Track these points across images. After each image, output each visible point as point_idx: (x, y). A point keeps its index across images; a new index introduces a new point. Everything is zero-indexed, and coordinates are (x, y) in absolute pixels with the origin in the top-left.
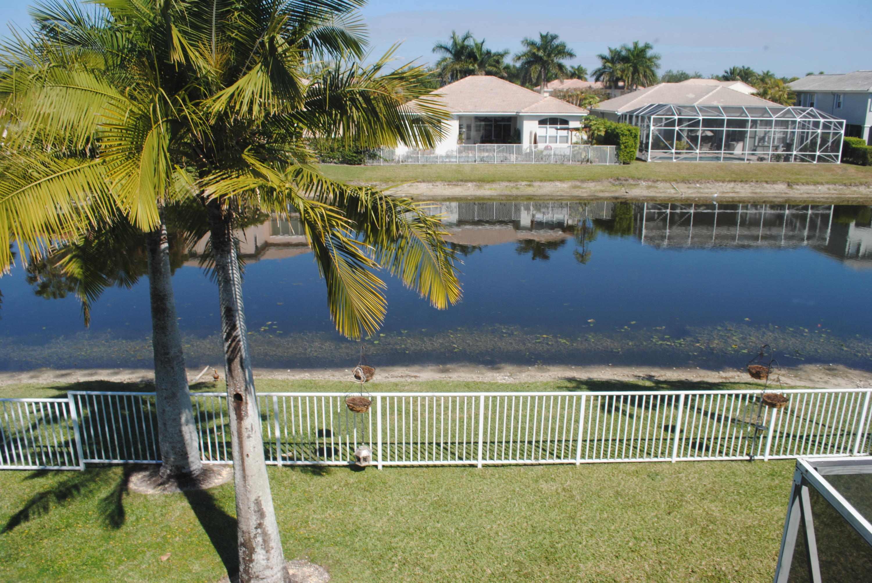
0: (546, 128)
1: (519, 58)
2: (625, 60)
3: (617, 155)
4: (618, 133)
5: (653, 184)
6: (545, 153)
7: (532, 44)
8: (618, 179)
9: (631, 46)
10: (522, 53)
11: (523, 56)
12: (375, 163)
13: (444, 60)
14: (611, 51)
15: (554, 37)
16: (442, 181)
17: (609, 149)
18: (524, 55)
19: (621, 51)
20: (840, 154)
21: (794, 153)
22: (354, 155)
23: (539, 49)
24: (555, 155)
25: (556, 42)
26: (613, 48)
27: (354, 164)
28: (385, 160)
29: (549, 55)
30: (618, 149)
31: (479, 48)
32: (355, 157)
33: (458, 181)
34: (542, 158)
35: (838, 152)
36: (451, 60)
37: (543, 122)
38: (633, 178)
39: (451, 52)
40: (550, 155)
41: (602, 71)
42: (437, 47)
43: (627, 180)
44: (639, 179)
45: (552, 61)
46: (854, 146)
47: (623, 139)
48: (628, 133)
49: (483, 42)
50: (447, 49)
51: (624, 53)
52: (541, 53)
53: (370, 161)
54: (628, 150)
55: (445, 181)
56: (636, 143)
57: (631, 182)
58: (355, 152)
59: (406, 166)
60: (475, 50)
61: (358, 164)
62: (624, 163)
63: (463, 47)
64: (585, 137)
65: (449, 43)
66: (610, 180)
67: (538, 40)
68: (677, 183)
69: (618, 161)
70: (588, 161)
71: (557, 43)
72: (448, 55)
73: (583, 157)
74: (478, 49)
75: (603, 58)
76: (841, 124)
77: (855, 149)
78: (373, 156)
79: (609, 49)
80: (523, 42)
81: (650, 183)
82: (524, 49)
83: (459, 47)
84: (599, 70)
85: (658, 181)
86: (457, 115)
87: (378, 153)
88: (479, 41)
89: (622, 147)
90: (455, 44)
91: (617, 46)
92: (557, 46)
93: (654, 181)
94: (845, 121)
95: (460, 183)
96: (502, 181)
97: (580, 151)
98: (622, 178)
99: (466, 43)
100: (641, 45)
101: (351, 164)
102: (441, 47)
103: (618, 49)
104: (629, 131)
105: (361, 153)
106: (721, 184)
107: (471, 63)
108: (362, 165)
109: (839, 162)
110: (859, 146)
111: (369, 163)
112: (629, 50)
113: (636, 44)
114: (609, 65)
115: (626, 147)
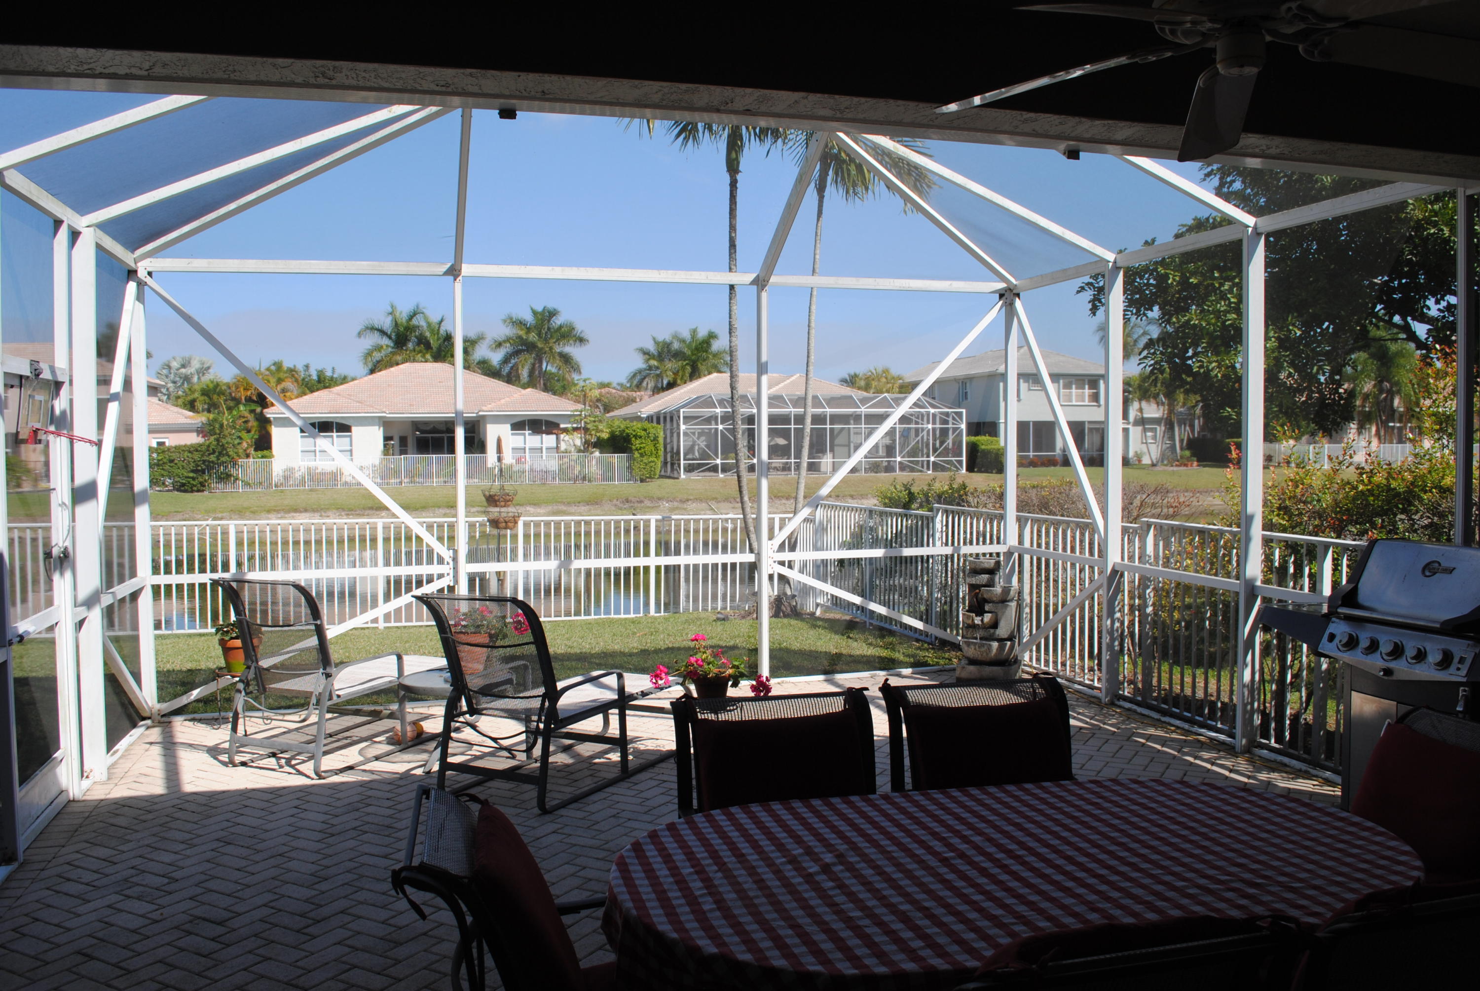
0: (524, 435)
1: (499, 345)
2: (677, 355)
3: (630, 468)
4: (628, 435)
5: (680, 505)
6: (516, 468)
7: (520, 323)
8: (627, 501)
9: (686, 335)
10: (504, 338)
11: (505, 341)
12: (229, 489)
13: (379, 348)
14: (656, 343)
15: (552, 314)
16: (338, 509)
17: (616, 459)
18: (508, 340)
19: (671, 343)
20: (964, 459)
21: (899, 459)
22: (191, 475)
23: (529, 330)
24: (532, 470)
25: (558, 321)
26: (660, 339)
27: (192, 491)
28: (247, 484)
29: (546, 341)
30: (631, 459)
31: (435, 331)
32: (193, 479)
33: (364, 509)
34: (511, 477)
35: (961, 455)
36: (390, 350)
37: (519, 425)
38: (651, 499)
39: (390, 337)
40: (524, 472)
41: (644, 374)
42: (367, 328)
43: (641, 502)
44: (659, 499)
45: (551, 349)
46: (983, 447)
47: (636, 443)
48: (643, 433)
49: (442, 321)
50: (382, 332)
51: (676, 346)
52: (533, 337)
53: (220, 486)
54: (645, 460)
55: (343, 510)
56: (657, 449)
57: (647, 503)
58: (192, 471)
59: (282, 491)
60: (428, 334)
61: (198, 491)
62: (642, 481)
63: (410, 329)
64: (578, 442)
65: (387, 323)
66: (615, 502)
67: (529, 318)
68: (719, 502)
69: (631, 478)
70: (584, 479)
71: (558, 323)
72: (385, 341)
73: (576, 472)
74: (432, 331)
75: (645, 353)
76: (959, 415)
77: (986, 453)
78: (225, 478)
79: (654, 339)
80: (505, 321)
81: (676, 504)
82: (507, 331)
83: (402, 329)
84: (640, 371)
85: (688, 500)
86: (380, 417)
87: (233, 472)
88: (434, 318)
89: (637, 455)
90: (396, 324)
91: (664, 335)
92: (561, 327)
93: (683, 501)
94: (964, 411)
95: (367, 512)
96: (439, 507)
97: (572, 463)
98: (633, 499)
99: (414, 322)
100: (702, 334)
101: (185, 491)
102: (372, 329)
103: (668, 338)
104: (645, 430)
105: (203, 472)
106: (784, 501)
107: (420, 352)
108: (206, 493)
109: (964, 471)
110: (989, 447)
111: (219, 488)
112: (683, 341)
113: (694, 332)
114: (654, 363)
115: (642, 455)
